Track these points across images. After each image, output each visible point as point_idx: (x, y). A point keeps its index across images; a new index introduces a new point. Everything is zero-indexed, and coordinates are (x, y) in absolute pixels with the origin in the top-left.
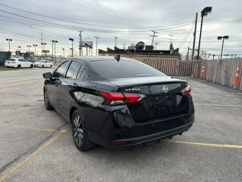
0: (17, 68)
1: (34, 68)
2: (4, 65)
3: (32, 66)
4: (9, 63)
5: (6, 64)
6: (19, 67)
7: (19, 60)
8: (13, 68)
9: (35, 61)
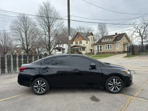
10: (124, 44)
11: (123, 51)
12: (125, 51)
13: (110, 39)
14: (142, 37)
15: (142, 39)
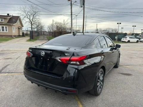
0: (127, 42)
1: (139, 43)
2: (121, 40)
3: (137, 42)
4: (123, 39)
5: (122, 40)
6: (129, 42)
7: (129, 38)
8: (125, 42)
9: (141, 39)
10: (18, 28)
11: (18, 35)
12: (20, 35)
13: (3, 19)
14: (31, 24)
15: (32, 25)
